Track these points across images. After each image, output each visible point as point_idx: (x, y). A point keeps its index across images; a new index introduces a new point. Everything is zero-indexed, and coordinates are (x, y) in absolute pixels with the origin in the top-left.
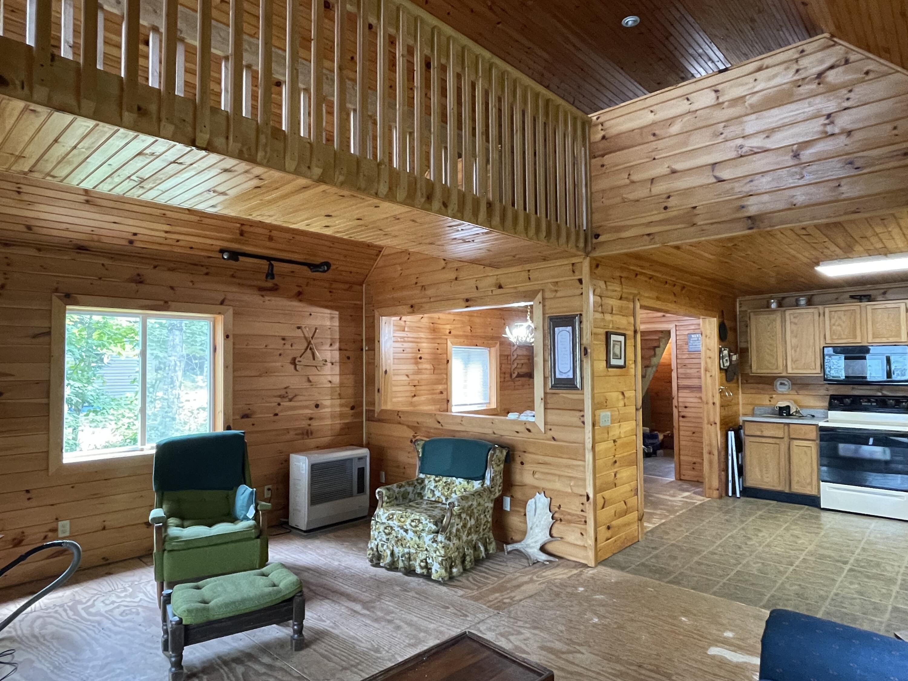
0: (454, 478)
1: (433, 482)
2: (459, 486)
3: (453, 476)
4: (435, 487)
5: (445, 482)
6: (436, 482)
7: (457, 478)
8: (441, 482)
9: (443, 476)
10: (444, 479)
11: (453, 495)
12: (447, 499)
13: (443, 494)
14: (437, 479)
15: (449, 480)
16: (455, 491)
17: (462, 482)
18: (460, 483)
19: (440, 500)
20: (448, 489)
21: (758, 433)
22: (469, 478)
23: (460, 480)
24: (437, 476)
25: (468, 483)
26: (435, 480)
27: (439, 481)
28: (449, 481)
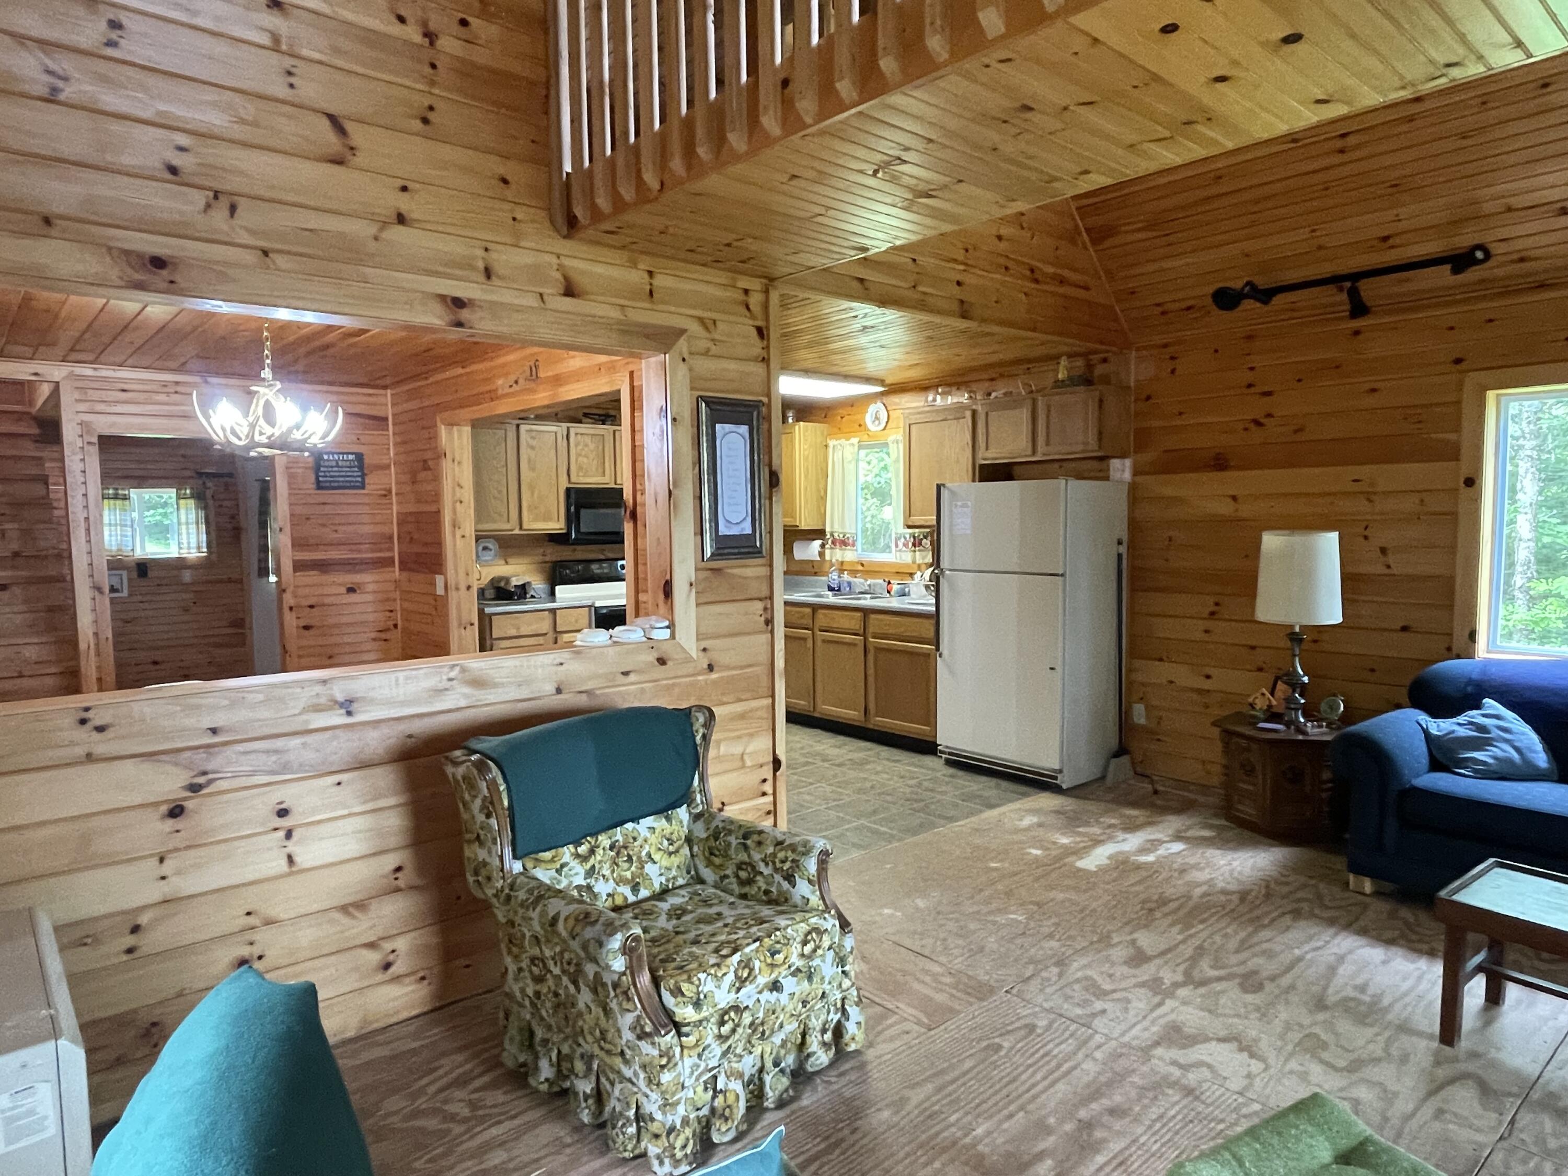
0: (630, 826)
1: (574, 864)
2: (653, 839)
3: (622, 823)
4: (591, 873)
5: (612, 848)
6: (584, 859)
7: (635, 820)
8: (600, 851)
9: (595, 834)
10: (604, 840)
11: (649, 868)
12: (635, 889)
13: (620, 881)
14: (583, 849)
15: (619, 834)
16: (649, 855)
17: (655, 825)
18: (652, 829)
19: (619, 901)
20: (630, 859)
21: (513, 632)
22: (665, 810)
23: (649, 821)
24: (578, 843)
25: (668, 819)
26: (577, 856)
27: (592, 852)
28: (619, 837)
